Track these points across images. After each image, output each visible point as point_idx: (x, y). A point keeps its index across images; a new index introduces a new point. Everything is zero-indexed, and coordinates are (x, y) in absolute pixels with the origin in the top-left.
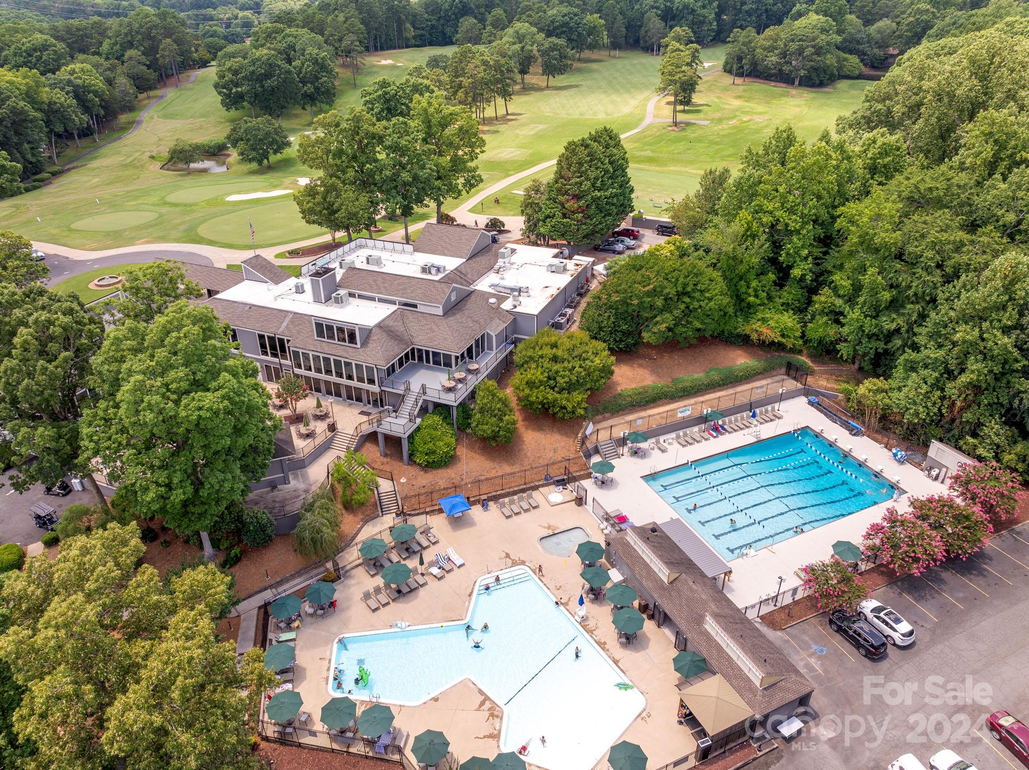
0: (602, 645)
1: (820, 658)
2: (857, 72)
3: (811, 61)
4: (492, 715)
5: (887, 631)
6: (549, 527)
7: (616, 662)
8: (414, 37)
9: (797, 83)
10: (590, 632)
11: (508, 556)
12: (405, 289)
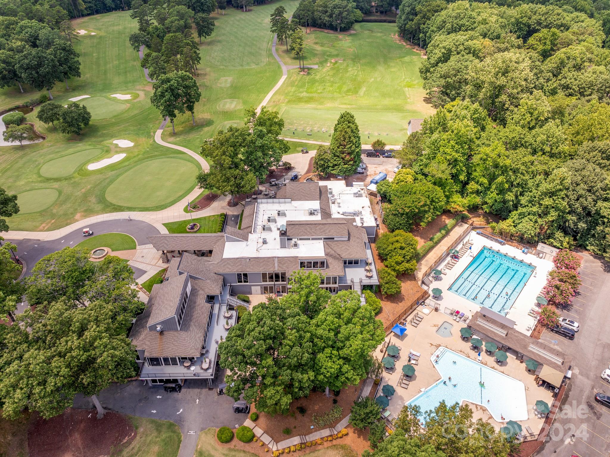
0: (493, 368)
1: (557, 345)
2: (361, 19)
3: (346, 19)
4: (483, 410)
5: (571, 327)
6: (435, 326)
7: (503, 373)
8: (86, 9)
9: (339, 30)
10: (486, 364)
11: (432, 345)
12: (324, 231)
